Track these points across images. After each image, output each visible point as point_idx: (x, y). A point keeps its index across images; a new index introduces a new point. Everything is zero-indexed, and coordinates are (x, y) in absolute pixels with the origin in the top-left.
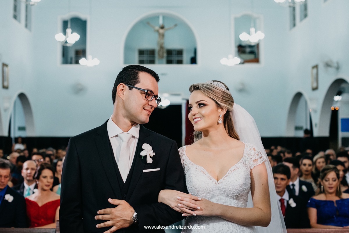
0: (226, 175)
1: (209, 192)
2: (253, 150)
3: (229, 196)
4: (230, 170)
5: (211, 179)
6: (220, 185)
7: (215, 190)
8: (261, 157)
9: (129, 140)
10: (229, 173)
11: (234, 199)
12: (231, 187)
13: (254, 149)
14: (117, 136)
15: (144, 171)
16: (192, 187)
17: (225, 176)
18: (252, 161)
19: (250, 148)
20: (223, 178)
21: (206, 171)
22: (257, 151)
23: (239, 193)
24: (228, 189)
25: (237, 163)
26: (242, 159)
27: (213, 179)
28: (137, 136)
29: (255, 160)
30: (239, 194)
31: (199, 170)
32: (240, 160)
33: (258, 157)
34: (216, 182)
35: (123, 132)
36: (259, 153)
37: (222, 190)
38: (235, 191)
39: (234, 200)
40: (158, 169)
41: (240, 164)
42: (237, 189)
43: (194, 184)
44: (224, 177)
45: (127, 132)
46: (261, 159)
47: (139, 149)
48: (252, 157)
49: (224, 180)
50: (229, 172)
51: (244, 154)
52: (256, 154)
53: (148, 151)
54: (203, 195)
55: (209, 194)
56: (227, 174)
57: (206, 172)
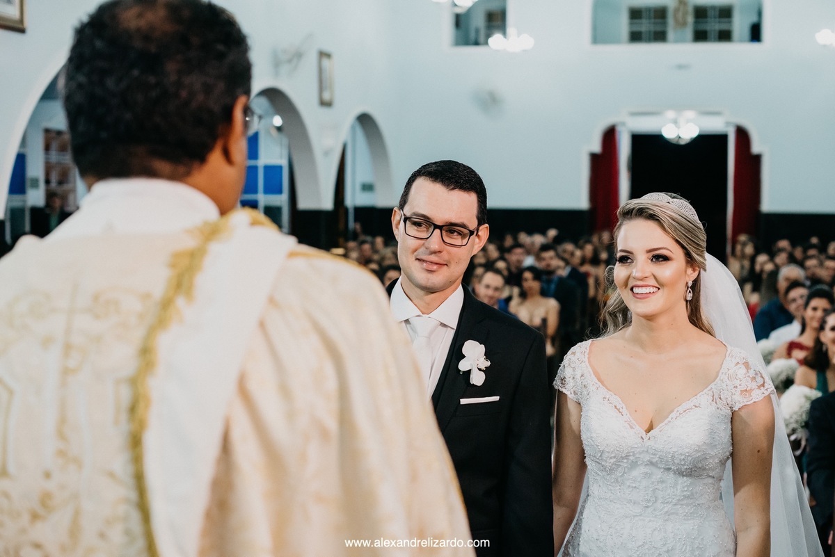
0: (666, 421)
1: (626, 456)
2: (743, 367)
3: (671, 469)
4: (678, 411)
5: (632, 427)
6: (651, 443)
7: (640, 453)
8: (763, 385)
9: (431, 333)
10: (674, 417)
11: (683, 476)
12: (675, 450)
13: (747, 365)
14: (407, 321)
15: (464, 401)
16: (589, 440)
17: (663, 424)
18: (738, 393)
19: (738, 360)
20: (658, 427)
21: (624, 407)
22: (752, 370)
23: (694, 464)
24: (669, 453)
25: (696, 395)
26: (712, 385)
27: (638, 427)
28: (454, 323)
29: (746, 390)
30: (696, 467)
31: (610, 403)
32: (707, 387)
33: (754, 385)
34: (644, 436)
35: (421, 314)
36: (756, 374)
37: (655, 454)
38: (684, 459)
39: (685, 478)
40: (496, 398)
41: (704, 398)
42: (689, 456)
43: (594, 435)
44: (661, 425)
45: (429, 315)
46: (762, 388)
47: (455, 353)
48: (737, 383)
49: (660, 431)
50: (673, 415)
51: (720, 374)
52: (749, 376)
53: (475, 358)
54: (612, 461)
55: (625, 461)
56: (669, 419)
57: (624, 411)
